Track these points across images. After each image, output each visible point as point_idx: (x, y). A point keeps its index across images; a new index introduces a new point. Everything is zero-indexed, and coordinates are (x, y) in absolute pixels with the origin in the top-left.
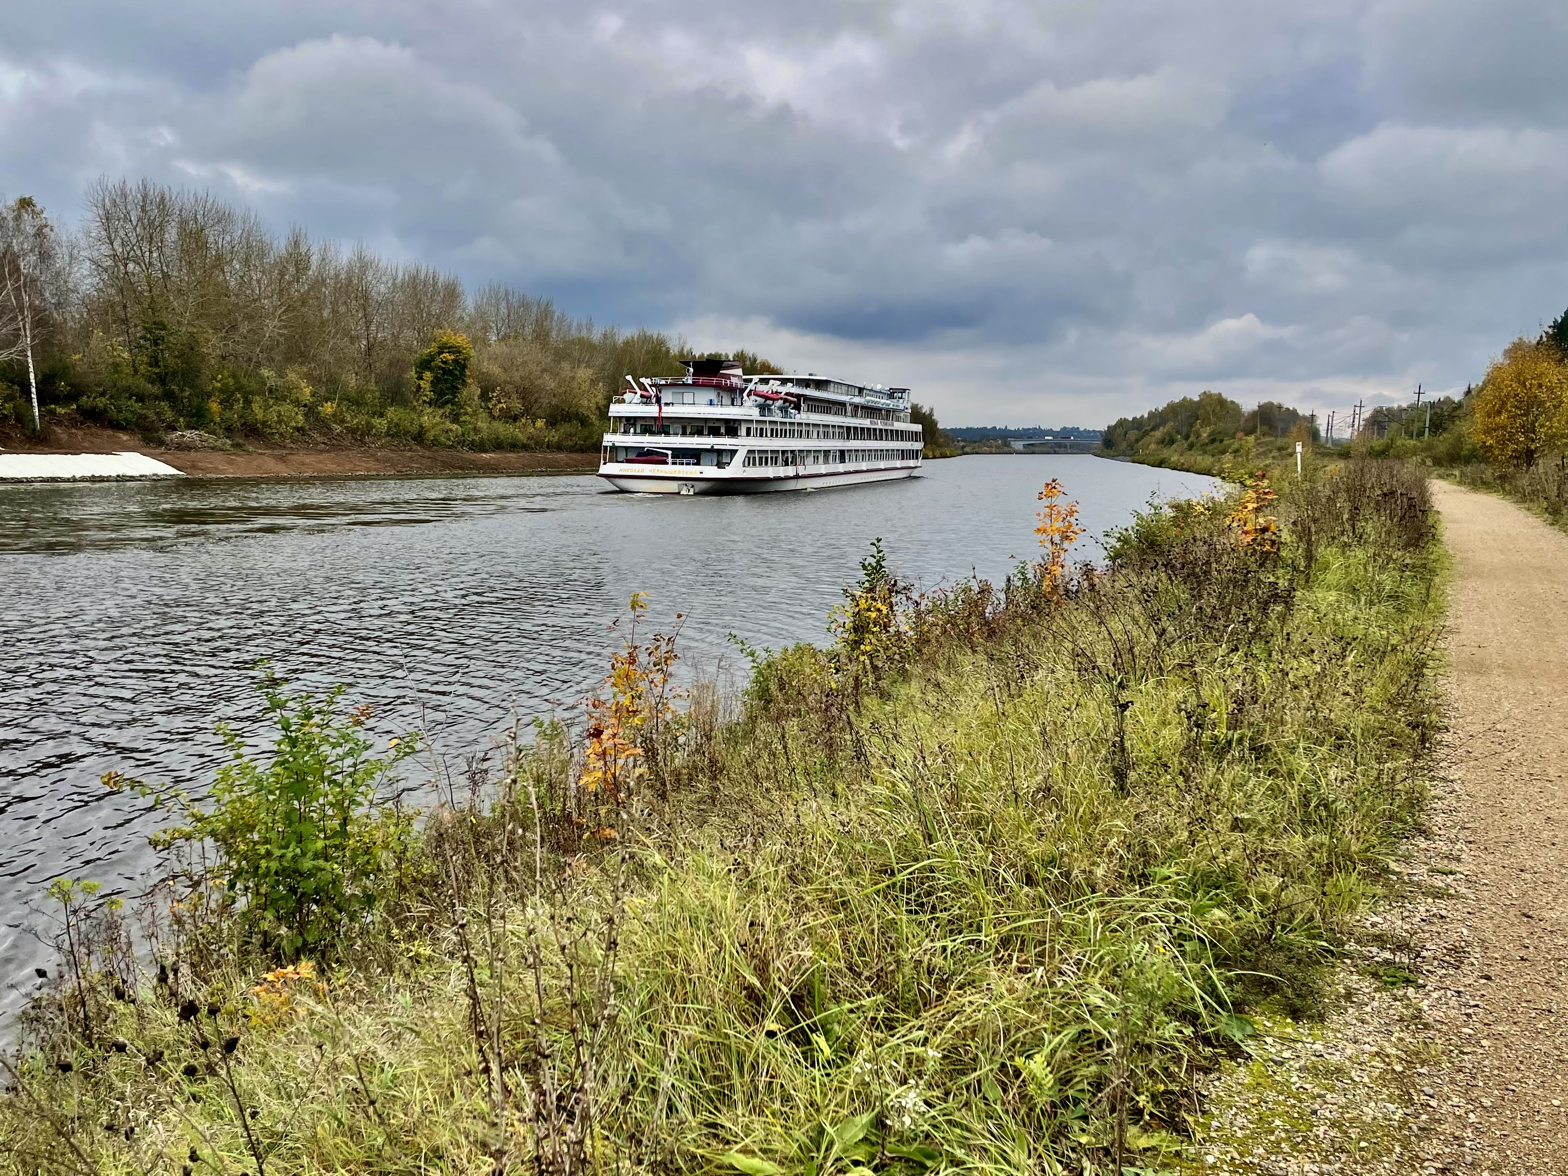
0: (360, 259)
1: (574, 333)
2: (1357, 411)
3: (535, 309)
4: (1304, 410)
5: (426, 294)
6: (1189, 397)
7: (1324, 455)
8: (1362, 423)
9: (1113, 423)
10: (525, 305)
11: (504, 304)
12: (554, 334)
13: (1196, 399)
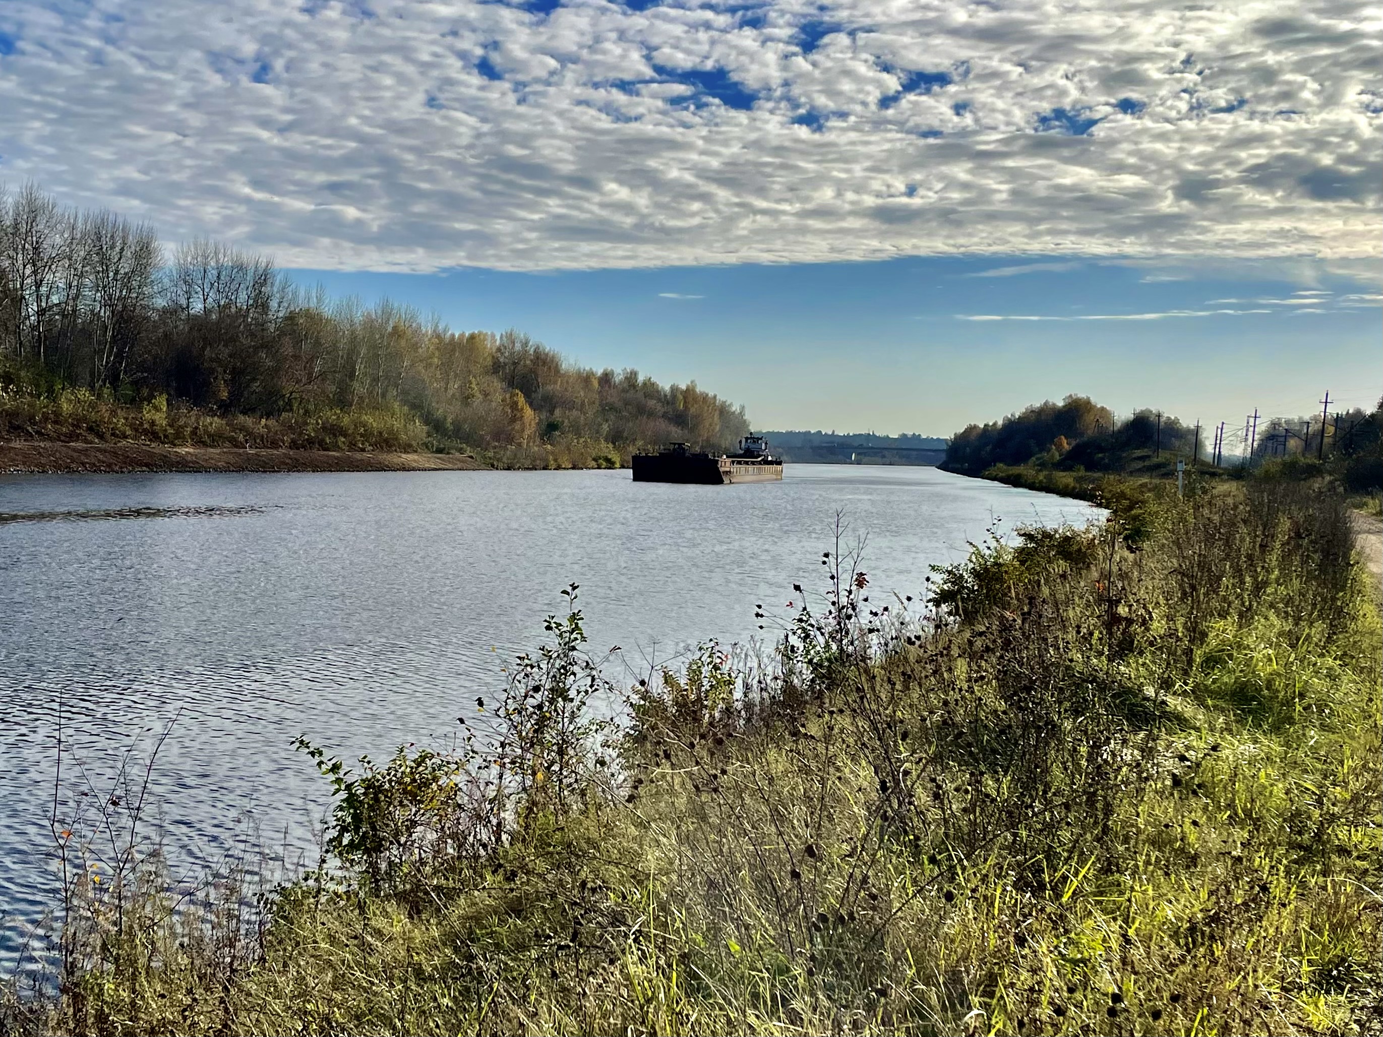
0: (31, 201)
1: (301, 304)
2: (1252, 423)
3: (250, 274)
4: (1187, 422)
5: (112, 247)
6: (1051, 401)
7: (1213, 475)
8: (1257, 437)
9: (962, 431)
10: (241, 268)
11: (213, 263)
12: (274, 304)
13: (1060, 404)
